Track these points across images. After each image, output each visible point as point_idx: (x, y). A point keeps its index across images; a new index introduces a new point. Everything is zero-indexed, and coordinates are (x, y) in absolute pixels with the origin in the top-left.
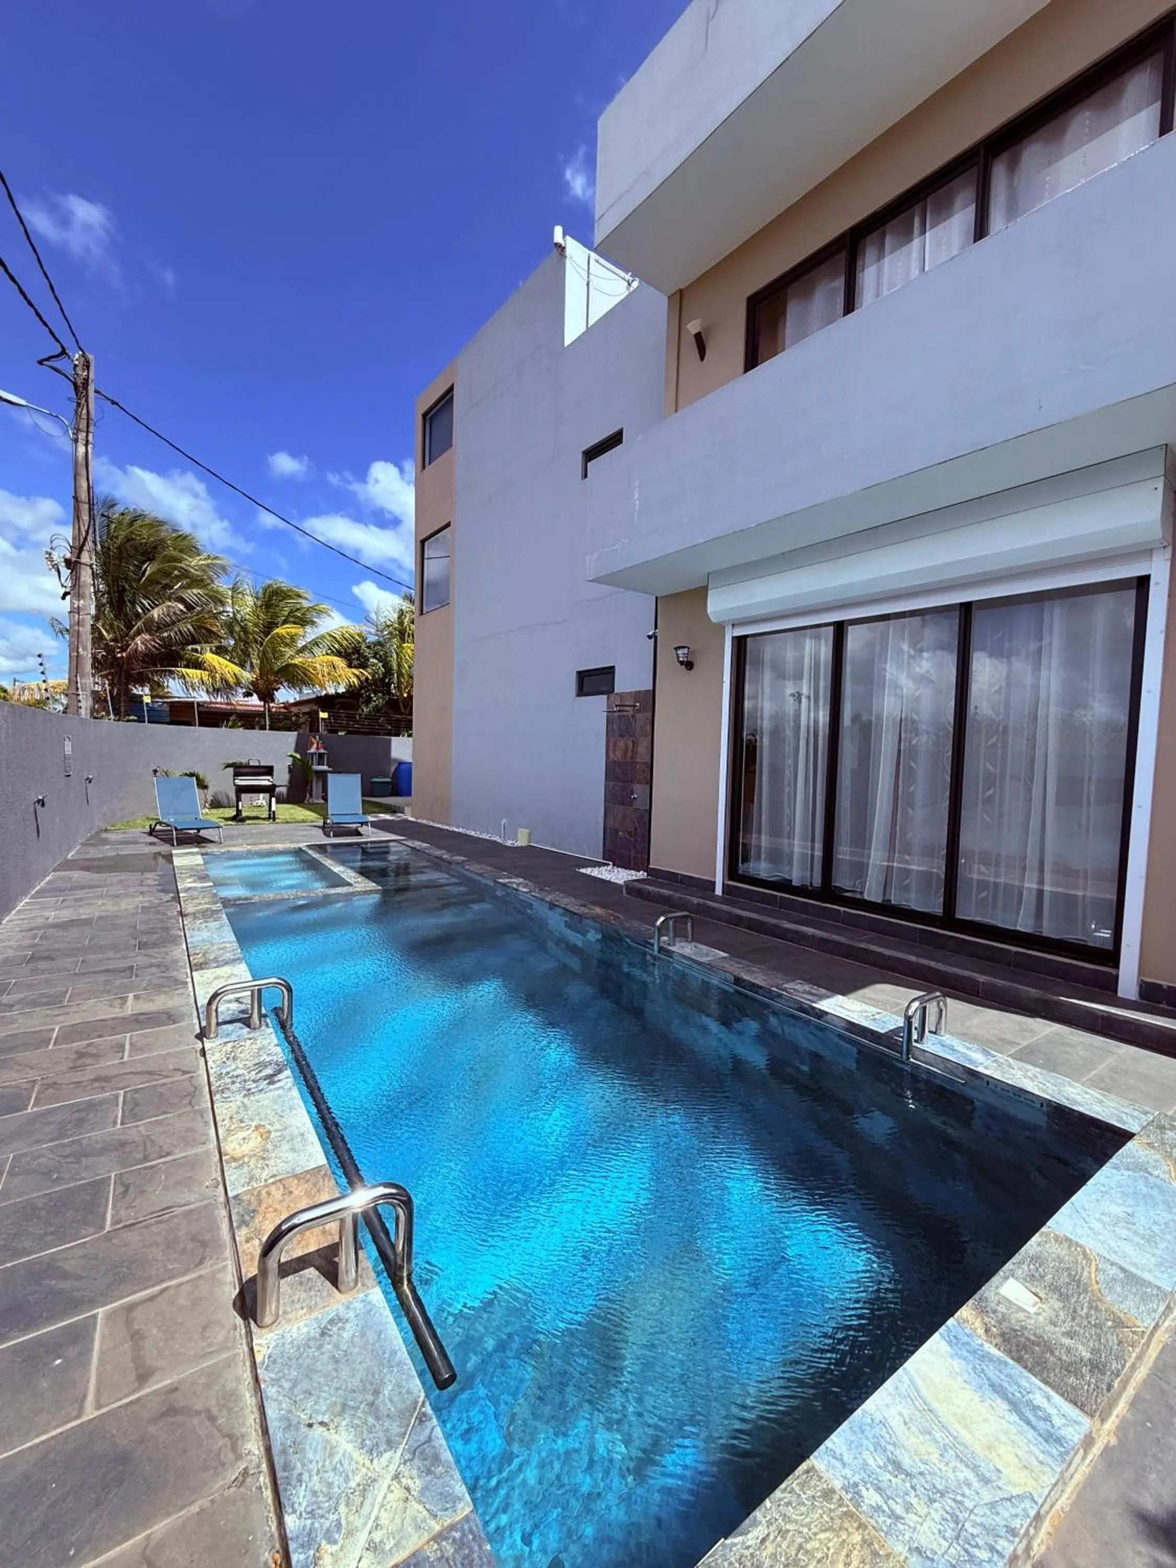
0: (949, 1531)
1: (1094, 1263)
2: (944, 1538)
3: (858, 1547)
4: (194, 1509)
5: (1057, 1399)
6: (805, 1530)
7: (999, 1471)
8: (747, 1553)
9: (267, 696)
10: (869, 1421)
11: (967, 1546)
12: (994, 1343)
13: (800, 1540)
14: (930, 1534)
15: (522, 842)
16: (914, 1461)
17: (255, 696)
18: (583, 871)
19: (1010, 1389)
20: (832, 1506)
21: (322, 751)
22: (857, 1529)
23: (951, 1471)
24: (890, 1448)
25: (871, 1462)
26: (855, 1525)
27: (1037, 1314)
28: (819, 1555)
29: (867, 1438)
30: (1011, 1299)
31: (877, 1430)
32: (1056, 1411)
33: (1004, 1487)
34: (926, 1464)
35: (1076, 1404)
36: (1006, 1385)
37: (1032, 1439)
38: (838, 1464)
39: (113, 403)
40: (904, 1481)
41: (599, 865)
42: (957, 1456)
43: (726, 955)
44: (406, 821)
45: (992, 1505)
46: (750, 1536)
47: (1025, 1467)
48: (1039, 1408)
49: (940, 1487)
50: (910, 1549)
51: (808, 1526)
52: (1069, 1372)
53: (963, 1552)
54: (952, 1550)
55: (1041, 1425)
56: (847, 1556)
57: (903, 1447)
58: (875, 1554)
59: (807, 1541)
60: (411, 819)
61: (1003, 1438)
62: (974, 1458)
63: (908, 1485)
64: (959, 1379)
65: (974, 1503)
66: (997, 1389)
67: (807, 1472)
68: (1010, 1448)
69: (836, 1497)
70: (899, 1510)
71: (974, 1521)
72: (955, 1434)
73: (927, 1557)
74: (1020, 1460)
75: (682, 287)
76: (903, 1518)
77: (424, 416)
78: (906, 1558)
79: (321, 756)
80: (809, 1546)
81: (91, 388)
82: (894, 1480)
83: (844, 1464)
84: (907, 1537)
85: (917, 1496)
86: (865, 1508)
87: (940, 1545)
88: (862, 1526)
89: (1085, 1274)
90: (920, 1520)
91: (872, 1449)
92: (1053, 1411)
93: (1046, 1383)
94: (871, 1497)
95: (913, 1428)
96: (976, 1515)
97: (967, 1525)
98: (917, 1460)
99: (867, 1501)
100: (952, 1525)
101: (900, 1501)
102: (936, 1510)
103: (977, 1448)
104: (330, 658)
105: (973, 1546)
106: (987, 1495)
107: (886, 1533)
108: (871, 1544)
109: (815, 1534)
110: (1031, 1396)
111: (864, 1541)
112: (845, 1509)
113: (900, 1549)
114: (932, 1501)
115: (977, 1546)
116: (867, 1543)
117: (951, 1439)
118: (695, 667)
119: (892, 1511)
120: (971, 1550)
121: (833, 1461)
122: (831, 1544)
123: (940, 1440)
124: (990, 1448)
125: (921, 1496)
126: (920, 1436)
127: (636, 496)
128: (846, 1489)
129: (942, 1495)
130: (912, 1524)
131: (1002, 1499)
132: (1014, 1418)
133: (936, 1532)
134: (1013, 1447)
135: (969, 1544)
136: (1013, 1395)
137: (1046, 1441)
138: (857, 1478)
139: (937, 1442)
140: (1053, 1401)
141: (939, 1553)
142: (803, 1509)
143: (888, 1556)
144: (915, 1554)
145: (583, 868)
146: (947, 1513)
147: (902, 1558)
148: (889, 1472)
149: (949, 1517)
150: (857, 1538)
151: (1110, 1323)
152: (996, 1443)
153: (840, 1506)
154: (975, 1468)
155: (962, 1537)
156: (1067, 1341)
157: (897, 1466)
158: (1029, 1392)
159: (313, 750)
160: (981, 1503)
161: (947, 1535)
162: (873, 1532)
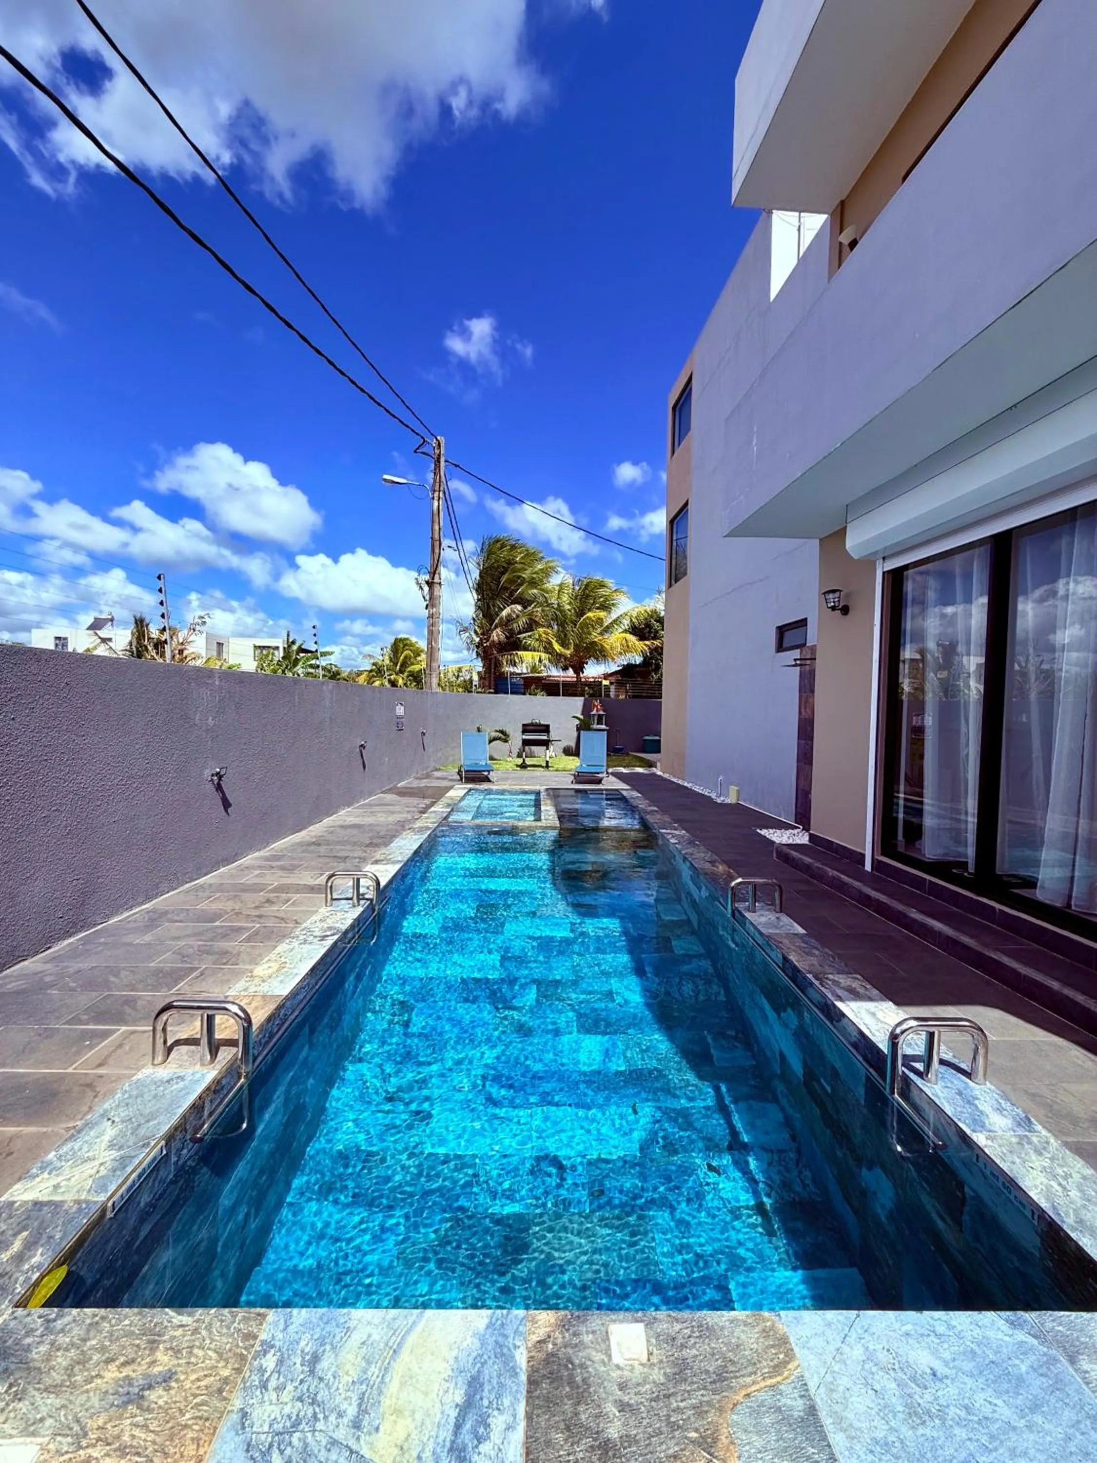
0: (281, 1425)
1: (779, 1379)
2: (271, 1425)
3: (218, 1378)
4: (45, 1130)
5: (519, 1435)
6: (208, 1342)
7: (377, 1429)
8: (166, 1323)
9: (579, 668)
10: (342, 1321)
11: (276, 1444)
12: (533, 1354)
13: (197, 1343)
14: (266, 1414)
15: (731, 799)
16: (329, 1369)
17: (571, 669)
18: (764, 832)
19: (486, 1393)
20: (241, 1344)
21: (601, 713)
22: (234, 1369)
23: (343, 1396)
24: (328, 1347)
25: (303, 1343)
26: (236, 1366)
27: (618, 1367)
28: (193, 1360)
29: (323, 1329)
30: (612, 1338)
31: (337, 1330)
32: (498, 1442)
33: (362, 1442)
34: (335, 1377)
35: (527, 1454)
36: (487, 1388)
37: (440, 1440)
38: (281, 1327)
39: (456, 466)
40: (302, 1372)
41: (787, 827)
42: (364, 1394)
43: (801, 931)
44: (654, 775)
45: (334, 1442)
46: (180, 1317)
47: (402, 1448)
48: (487, 1426)
49: (319, 1398)
50: (242, 1409)
51: (212, 1340)
52: (568, 1428)
53: (267, 1445)
54: (263, 1437)
55: (466, 1437)
56: (206, 1376)
57: (336, 1355)
58: (220, 1391)
59: (199, 1348)
60: (659, 773)
61: (419, 1416)
62: (373, 1405)
63: (302, 1376)
64: (454, 1353)
65: (323, 1428)
66: (474, 1385)
67: (259, 1314)
68: (412, 1426)
69: (252, 1342)
70: (272, 1384)
71: (306, 1437)
72: (387, 1380)
73: (243, 1424)
74: (407, 1439)
75: (844, 198)
76: (267, 1390)
77: (674, 408)
78: (232, 1411)
79: (600, 717)
80: (196, 1351)
81: (442, 460)
82: (298, 1365)
83: (285, 1329)
84: (251, 1402)
85: (296, 1388)
86: (256, 1363)
87: (261, 1426)
88: (239, 1371)
89: (748, 1380)
90: (274, 1401)
91: (315, 1337)
92: (496, 1436)
93: (529, 1417)
94: (270, 1362)
95: (364, 1350)
96: (313, 1436)
97: (297, 1435)
98: (333, 1369)
99: (263, 1361)
100: (288, 1424)
101: (282, 1379)
102: (293, 1407)
103: (387, 1402)
104: (624, 635)
105: (279, 1448)
106: (341, 1434)
107: (244, 1387)
108: (227, 1384)
109: (209, 1349)
110: (496, 1413)
111: (227, 1378)
112: (245, 1353)
113: (237, 1403)
114: (300, 1399)
115: (282, 1452)
116: (226, 1381)
117: (379, 1379)
118: (851, 612)
119: (268, 1380)
120: (275, 1449)
121: (282, 1321)
122: (208, 1362)
123: (370, 1374)
124: (398, 1412)
125: (299, 1390)
126: (359, 1359)
127: (754, 442)
128: (263, 1343)
129: (312, 1404)
130: (266, 1398)
131: (347, 1446)
132: (454, 1413)
133: (273, 1417)
134: (416, 1428)
135: (279, 1445)
136: (481, 1399)
137: (451, 1450)
138: (277, 1344)
139: (365, 1372)
140: (509, 1433)
141: (254, 1429)
142: (225, 1331)
143: (225, 1399)
144: (240, 1414)
145: (767, 828)
146: (298, 1415)
147: (229, 1408)
148: (303, 1359)
149: (294, 1417)
150: (226, 1373)
151: (694, 1435)
152: (407, 1413)
153: (245, 1348)
154: (362, 1411)
155: (281, 1437)
156: (611, 1409)
157: (316, 1359)
158: (498, 1409)
159: (594, 712)
160: (330, 1434)
161: (275, 1426)
162: (239, 1381)
